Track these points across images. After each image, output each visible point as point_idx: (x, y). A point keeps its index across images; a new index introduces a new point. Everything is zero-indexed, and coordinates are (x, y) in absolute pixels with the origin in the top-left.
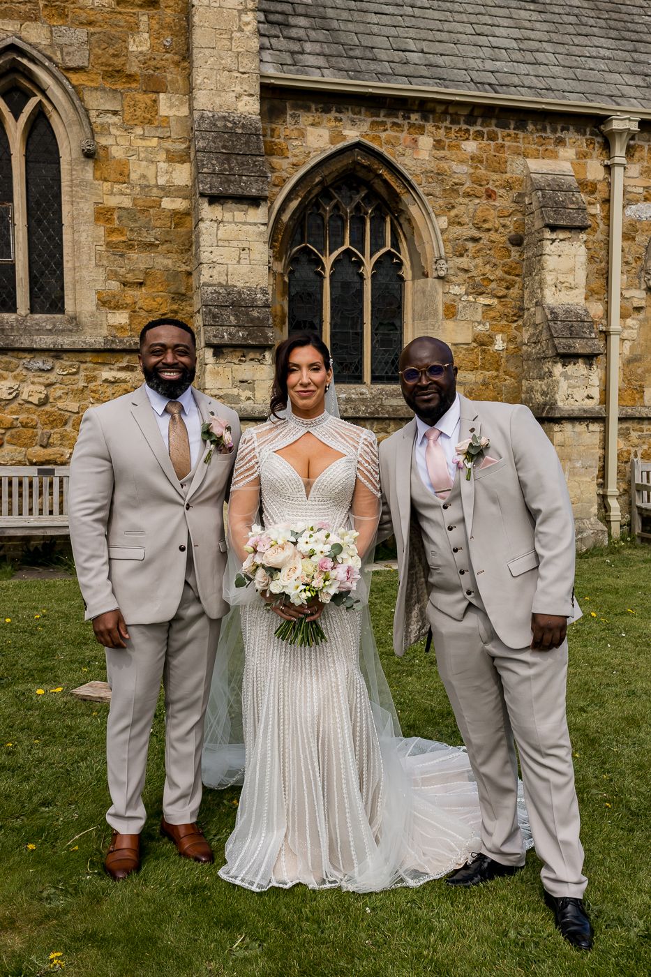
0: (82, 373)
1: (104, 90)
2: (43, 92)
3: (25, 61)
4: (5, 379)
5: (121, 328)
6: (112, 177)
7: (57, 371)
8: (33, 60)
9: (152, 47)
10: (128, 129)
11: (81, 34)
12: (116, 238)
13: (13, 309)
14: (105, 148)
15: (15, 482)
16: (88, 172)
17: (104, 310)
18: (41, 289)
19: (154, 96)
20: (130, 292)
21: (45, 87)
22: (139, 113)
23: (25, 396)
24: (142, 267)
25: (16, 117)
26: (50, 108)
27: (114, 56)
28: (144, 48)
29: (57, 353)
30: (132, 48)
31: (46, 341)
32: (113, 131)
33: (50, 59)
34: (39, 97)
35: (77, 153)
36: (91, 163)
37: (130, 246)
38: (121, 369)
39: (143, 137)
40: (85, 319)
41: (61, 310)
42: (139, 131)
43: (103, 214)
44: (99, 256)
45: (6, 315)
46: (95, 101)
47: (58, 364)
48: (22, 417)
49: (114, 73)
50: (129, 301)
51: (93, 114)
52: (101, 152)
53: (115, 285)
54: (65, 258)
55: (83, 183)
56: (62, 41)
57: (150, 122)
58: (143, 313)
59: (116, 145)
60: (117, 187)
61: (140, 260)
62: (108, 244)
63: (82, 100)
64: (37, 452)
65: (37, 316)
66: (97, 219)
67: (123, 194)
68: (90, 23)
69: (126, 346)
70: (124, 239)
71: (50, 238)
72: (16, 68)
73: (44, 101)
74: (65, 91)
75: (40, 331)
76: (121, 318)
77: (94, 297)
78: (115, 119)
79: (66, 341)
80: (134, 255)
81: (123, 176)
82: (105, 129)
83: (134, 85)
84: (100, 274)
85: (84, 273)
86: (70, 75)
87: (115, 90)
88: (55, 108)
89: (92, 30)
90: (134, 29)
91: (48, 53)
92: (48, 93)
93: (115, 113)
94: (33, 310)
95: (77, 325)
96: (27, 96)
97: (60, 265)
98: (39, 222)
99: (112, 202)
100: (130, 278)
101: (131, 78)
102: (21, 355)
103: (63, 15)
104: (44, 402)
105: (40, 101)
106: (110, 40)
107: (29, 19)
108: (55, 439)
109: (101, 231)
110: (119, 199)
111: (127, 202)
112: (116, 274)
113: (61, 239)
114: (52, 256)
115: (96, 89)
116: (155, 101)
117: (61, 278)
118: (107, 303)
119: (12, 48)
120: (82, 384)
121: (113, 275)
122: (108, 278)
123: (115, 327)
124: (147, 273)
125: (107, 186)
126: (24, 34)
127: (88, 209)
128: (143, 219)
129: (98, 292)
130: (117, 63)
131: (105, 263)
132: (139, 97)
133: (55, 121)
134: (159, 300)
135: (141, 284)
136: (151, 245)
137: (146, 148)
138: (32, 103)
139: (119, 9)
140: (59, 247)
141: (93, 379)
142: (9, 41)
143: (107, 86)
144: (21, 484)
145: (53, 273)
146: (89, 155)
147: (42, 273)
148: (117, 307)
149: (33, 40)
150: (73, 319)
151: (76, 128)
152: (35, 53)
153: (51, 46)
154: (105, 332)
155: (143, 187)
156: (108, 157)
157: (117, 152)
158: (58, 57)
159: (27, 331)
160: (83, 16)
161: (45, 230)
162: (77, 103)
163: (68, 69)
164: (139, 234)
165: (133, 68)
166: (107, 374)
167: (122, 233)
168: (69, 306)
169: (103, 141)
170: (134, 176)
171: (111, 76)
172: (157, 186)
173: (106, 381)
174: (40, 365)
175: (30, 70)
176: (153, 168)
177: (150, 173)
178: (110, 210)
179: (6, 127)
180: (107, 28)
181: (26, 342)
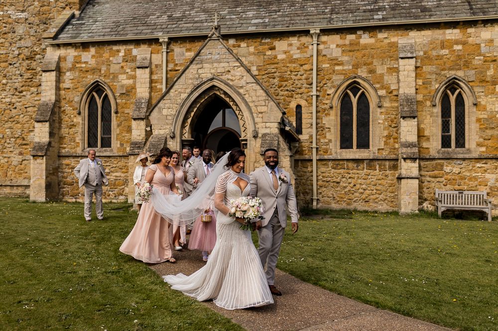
0: (471, 165)
1: (480, 86)
2: (461, 88)
3: (457, 81)
4: (448, 166)
5: (483, 152)
6: (482, 110)
7: (464, 164)
8: (459, 80)
9: (494, 73)
10: (486, 96)
11: (473, 72)
12: (482, 127)
13: (450, 147)
14: (480, 102)
15: (452, 195)
16: (474, 109)
17: (478, 147)
18: (458, 141)
19: (494, 86)
20: (486, 141)
21: (462, 87)
22: (490, 91)
23: (454, 171)
24: (490, 134)
25: (453, 95)
26: (463, 92)
27: (483, 76)
28: (492, 74)
29: (464, 159)
30: (488, 74)
31: (461, 156)
32: (482, 97)
33: (464, 80)
34: (460, 90)
35: (471, 104)
36: (475, 106)
37: (486, 128)
38: (483, 164)
39: (491, 98)
40: (472, 150)
41: (464, 147)
42: (490, 96)
43: (479, 120)
44: (477, 132)
45: (449, 149)
46: (476, 89)
47: (464, 162)
48: (453, 177)
49: (482, 81)
50: (486, 144)
51: (476, 93)
52: (478, 103)
53: (482, 140)
54: (466, 132)
55: (473, 112)
56: (467, 75)
57: (493, 93)
58: (490, 148)
59: (483, 101)
60: (483, 112)
61: (489, 132)
62: (480, 128)
63: (473, 90)
64: (457, 187)
65: (457, 149)
66: (477, 122)
67: (484, 114)
68: (476, 69)
69: (485, 157)
70: (484, 127)
71: (461, 127)
72: (454, 83)
73: (461, 90)
74: (468, 87)
75: (459, 153)
76: (483, 149)
77: (476, 143)
78: (483, 94)
79: (467, 156)
80: (487, 131)
81: (485, 109)
82: (480, 97)
83: (488, 84)
84: (477, 137)
85: (473, 137)
86: (470, 83)
87: (483, 86)
88: (464, 92)
89: (476, 70)
90: (489, 68)
91: (464, 78)
92: (463, 89)
93: (483, 92)
94: (456, 147)
95: (470, 151)
96: (456, 89)
97: (464, 134)
98: (458, 123)
99: (481, 117)
100: (486, 138)
101: (487, 82)
102: (454, 160)
103: (468, 67)
104: (459, 173)
105: (460, 91)
106: (481, 72)
107: (458, 70)
108: (462, 183)
109: (478, 125)
110: (483, 115)
111: (486, 116)
112: (482, 136)
113: (464, 127)
114: (462, 132)
115: (477, 86)
116: (495, 88)
117: (464, 139)
118: (479, 145)
119: (455, 78)
120: (471, 168)
121: (481, 137)
122: (480, 138)
123: (482, 152)
124: (491, 136)
125: (480, 112)
126: (457, 74)
127: (474, 119)
128: (490, 121)
129: (476, 142)
130: (484, 78)
131: (479, 134)
132: (490, 87)
133: (464, 96)
134: (495, 144)
135: (489, 139)
136: (493, 128)
137: (492, 101)
138: (457, 91)
139: (485, 63)
140: (464, 130)
141: (475, 166)
142: (453, 77)
143: (480, 85)
144: (453, 196)
145: (462, 137)
146: (475, 105)
147: (458, 137)
148: (482, 146)
149: (459, 75)
150: (468, 149)
151: (471, 97)
152: (460, 79)
153: (465, 76)
154: (478, 153)
155: (491, 112)
156: (480, 104)
157: (483, 103)
158: (466, 79)
159: (456, 153)
160: (474, 67)
161: (460, 125)
162: (472, 91)
163: (469, 82)
164: (489, 125)
165: (488, 79)
166: (478, 165)
167: (484, 125)
168: (467, 146)
169: (479, 100)
170: (488, 109)
171: (481, 82)
172: (495, 111)
173: (478, 167)
174: (459, 163)
175: (458, 83)
176: (494, 106)
177: (493, 108)
178: (481, 119)
179: (450, 98)
180: (481, 69)
181: (455, 157)
